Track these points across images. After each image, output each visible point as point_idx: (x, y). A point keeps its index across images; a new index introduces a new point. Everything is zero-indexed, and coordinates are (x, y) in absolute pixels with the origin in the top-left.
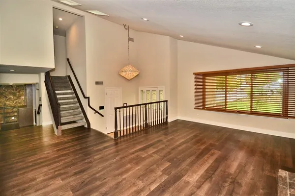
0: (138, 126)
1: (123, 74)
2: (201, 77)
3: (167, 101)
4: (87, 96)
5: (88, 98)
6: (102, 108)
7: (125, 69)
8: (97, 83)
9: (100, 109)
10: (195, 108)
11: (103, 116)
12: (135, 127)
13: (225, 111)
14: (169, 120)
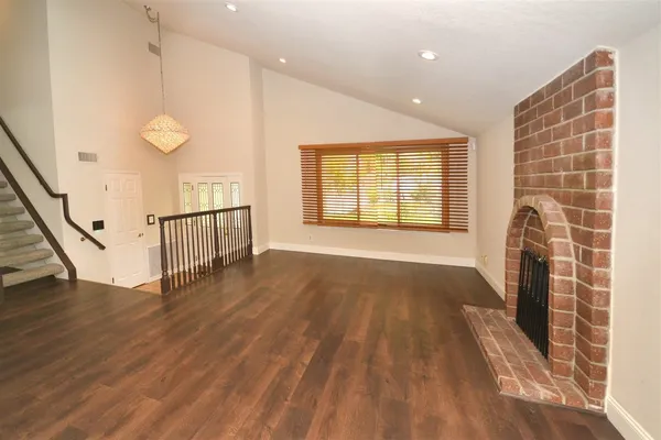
0: (184, 272)
1: (151, 137)
2: (312, 156)
3: (249, 208)
4: (61, 192)
5: (64, 197)
6: (98, 225)
7: (155, 123)
8: (83, 157)
9: (95, 229)
10: (305, 223)
11: (102, 247)
12: (179, 274)
13: (356, 224)
14: (256, 251)
